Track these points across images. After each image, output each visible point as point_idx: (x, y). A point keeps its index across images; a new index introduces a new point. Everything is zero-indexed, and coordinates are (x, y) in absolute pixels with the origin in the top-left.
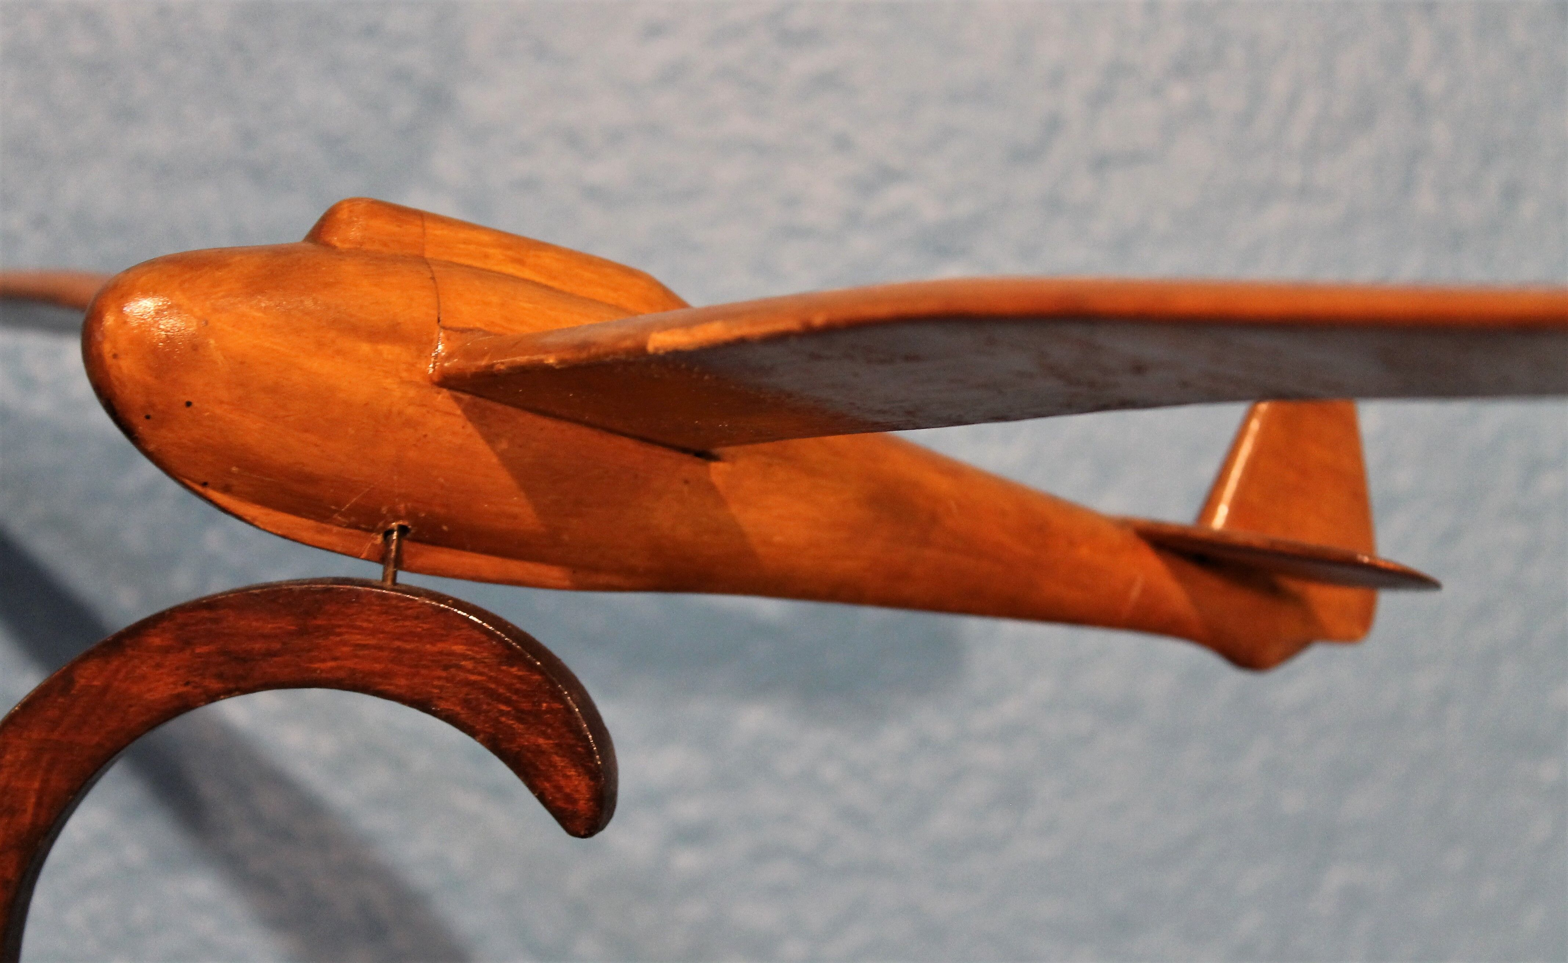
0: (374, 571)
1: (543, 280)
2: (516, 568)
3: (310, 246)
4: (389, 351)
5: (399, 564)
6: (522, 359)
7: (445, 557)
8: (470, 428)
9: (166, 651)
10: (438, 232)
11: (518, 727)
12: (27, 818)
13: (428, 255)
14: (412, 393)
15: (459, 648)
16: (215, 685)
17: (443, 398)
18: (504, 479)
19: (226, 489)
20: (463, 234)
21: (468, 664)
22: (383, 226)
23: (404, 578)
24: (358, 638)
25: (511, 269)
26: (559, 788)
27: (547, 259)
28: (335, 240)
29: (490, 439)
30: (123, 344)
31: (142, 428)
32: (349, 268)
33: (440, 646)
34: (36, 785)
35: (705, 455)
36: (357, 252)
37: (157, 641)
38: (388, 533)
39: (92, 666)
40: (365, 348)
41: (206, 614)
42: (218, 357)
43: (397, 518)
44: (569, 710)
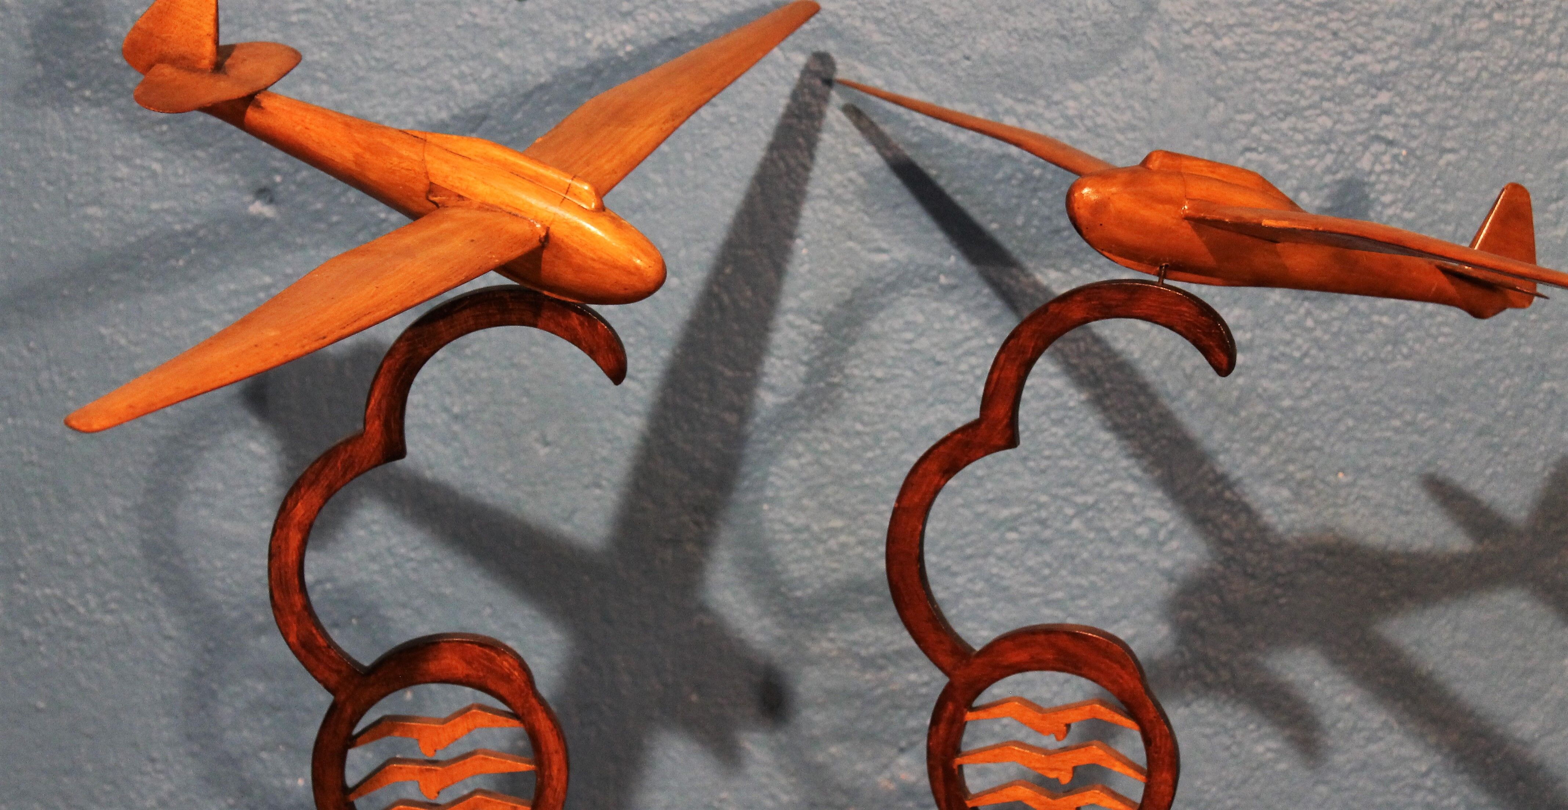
0: (1156, 279)
1: (1219, 178)
2: (1203, 278)
3: (1141, 168)
4: (1167, 207)
5: (1165, 277)
6: (1217, 217)
7: (1180, 275)
8: (1194, 233)
9: (1081, 302)
10: (1186, 163)
11: (1204, 338)
12: (1029, 356)
13: (1183, 171)
14: (1175, 221)
15: (1185, 309)
16: (1097, 315)
17: (1185, 223)
18: (1204, 249)
19: (1110, 252)
20: (1195, 163)
21: (1187, 315)
22: (1168, 161)
23: (1166, 282)
24: (1149, 303)
25: (1210, 175)
26: (1216, 360)
27: (1223, 171)
28: (1151, 166)
29: (1201, 236)
30: (1081, 204)
31: (1084, 231)
32: (1156, 178)
33: (1177, 308)
34: (1033, 344)
35: (1276, 242)
36: (1158, 172)
37: (1079, 299)
38: (1161, 267)
39: (1055, 305)
40: (1160, 206)
41: (1096, 290)
42: (1113, 210)
43: (1165, 262)
44: (1221, 332)
